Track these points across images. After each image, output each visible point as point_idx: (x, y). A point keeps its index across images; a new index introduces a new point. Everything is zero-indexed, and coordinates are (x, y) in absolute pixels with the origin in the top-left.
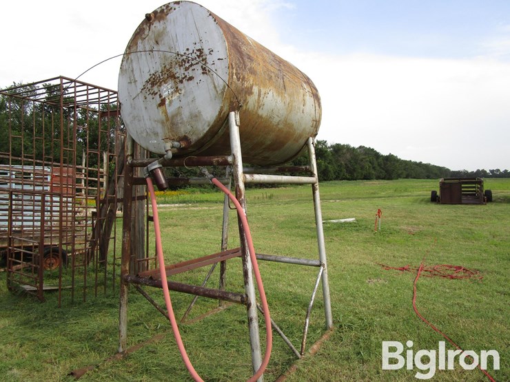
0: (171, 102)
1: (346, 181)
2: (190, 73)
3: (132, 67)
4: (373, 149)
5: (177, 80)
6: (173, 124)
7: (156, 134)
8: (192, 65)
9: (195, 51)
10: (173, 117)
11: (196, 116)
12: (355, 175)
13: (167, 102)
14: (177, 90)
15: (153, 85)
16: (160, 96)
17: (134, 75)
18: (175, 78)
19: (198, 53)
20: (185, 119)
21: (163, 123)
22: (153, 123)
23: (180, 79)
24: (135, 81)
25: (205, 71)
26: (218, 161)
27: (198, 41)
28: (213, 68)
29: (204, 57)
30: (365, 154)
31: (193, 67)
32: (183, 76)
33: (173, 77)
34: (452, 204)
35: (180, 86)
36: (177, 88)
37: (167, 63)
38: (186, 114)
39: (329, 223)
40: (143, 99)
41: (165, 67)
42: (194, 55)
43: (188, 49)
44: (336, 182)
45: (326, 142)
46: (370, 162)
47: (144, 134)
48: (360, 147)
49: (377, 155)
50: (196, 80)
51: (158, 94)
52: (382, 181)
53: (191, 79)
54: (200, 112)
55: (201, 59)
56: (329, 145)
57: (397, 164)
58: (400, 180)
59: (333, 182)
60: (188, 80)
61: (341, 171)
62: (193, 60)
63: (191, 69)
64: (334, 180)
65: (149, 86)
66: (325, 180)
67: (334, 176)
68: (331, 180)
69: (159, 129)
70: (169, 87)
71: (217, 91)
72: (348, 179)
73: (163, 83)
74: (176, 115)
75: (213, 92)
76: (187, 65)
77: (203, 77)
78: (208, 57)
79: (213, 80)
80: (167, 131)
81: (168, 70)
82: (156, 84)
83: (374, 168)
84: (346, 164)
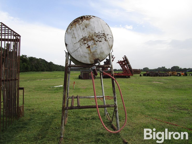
0: (92, 47)
1: (35, 72)
2: (100, 40)
3: (74, 32)
4: (44, 60)
5: (95, 41)
6: (93, 54)
7: (86, 57)
8: (101, 37)
9: (102, 33)
10: (93, 52)
11: (103, 53)
12: (38, 69)
13: (91, 47)
14: (95, 44)
15: (84, 40)
16: (88, 45)
17: (75, 36)
18: (94, 40)
19: (103, 34)
20: (98, 53)
21: (89, 54)
22: (84, 53)
23: (96, 41)
24: (75, 38)
25: (106, 40)
26: (106, 66)
27: (103, 31)
28: (108, 40)
29: (105, 36)
30: (42, 62)
31: (101, 38)
32: (98, 40)
33: (93, 39)
34: (86, 79)
35: (96, 43)
36: (95, 43)
37: (90, 35)
38: (99, 52)
39: (55, 87)
40: (80, 44)
41: (90, 36)
42: (101, 35)
43: (99, 32)
44: (31, 72)
45: (26, 56)
46: (44, 65)
47: (80, 56)
48: (40, 59)
49: (46, 62)
50: (102, 42)
51: (87, 44)
52: (48, 72)
53: (100, 41)
54: (104, 52)
55: (104, 36)
56: (27, 57)
57: (53, 66)
58: (55, 72)
59: (30, 72)
60: (99, 42)
61: (33, 68)
62: (101, 36)
63: (100, 38)
64: (30, 71)
65: (83, 41)
66: (26, 71)
67: (30, 70)
68: (29, 71)
69: (87, 55)
70: (92, 42)
71: (110, 47)
72: (36, 71)
73: (89, 41)
74: (95, 52)
75: (108, 47)
76: (99, 37)
77: (105, 42)
78: (107, 36)
79: (108, 43)
80: (90, 56)
81: (91, 37)
82: (86, 41)
83: (45, 67)
84: (35, 65)
